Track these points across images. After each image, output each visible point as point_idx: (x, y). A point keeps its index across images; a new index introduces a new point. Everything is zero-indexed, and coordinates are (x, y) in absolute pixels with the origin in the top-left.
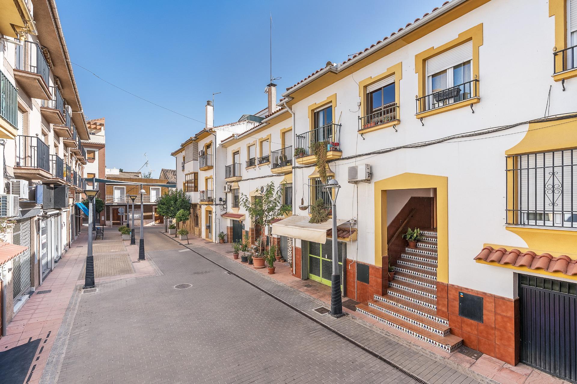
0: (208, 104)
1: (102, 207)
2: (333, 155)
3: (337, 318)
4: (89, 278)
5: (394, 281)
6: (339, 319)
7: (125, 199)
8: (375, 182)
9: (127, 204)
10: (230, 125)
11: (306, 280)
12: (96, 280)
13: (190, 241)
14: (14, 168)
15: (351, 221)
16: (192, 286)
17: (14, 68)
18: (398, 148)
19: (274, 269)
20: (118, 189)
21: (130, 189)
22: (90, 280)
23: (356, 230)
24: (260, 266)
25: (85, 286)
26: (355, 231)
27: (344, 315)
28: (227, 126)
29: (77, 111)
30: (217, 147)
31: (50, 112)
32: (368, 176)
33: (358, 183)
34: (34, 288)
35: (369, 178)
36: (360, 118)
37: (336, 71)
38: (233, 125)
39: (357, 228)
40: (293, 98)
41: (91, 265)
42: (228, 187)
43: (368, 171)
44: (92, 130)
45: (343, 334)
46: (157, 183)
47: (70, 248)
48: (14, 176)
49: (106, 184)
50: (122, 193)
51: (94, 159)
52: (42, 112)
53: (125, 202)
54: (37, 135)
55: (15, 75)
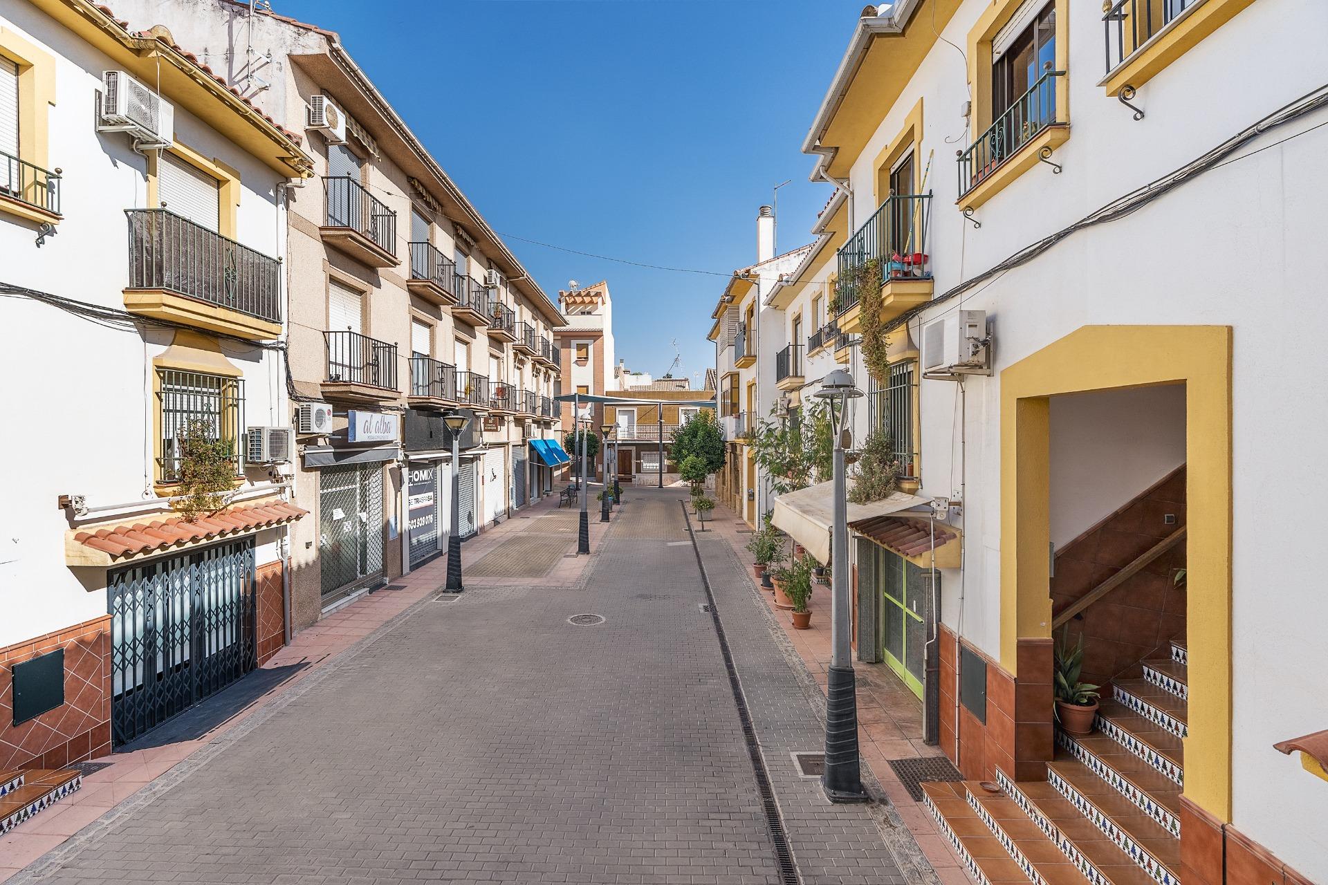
0: (763, 214)
1: (594, 447)
2: (895, 295)
3: (835, 801)
4: (453, 575)
5: (1082, 742)
6: (838, 807)
7: (635, 431)
8: (1002, 372)
9: (615, 442)
10: (795, 255)
11: (870, 663)
12: (466, 581)
13: (707, 525)
14: (321, 385)
15: (934, 505)
16: (604, 619)
17: (321, 225)
18: (1061, 236)
19: (808, 617)
20: (625, 412)
21: (643, 413)
22: (453, 578)
23: (958, 535)
24: (788, 603)
25: (447, 588)
26: (955, 536)
27: (867, 800)
28: (786, 258)
29: (518, 277)
30: (761, 311)
31: (419, 286)
32: (971, 349)
33: (967, 378)
34: (388, 579)
35: (981, 358)
36: (962, 156)
37: (890, 26)
38: (801, 252)
39: (962, 528)
40: (837, 149)
41: (456, 552)
42: (782, 402)
43: (969, 332)
44: (587, 305)
45: (797, 858)
46: (692, 398)
47: (509, 518)
48: (322, 397)
49: (606, 405)
50: (631, 422)
51: (587, 358)
52: (410, 288)
53: (635, 439)
54: (349, 328)
55: (322, 236)
